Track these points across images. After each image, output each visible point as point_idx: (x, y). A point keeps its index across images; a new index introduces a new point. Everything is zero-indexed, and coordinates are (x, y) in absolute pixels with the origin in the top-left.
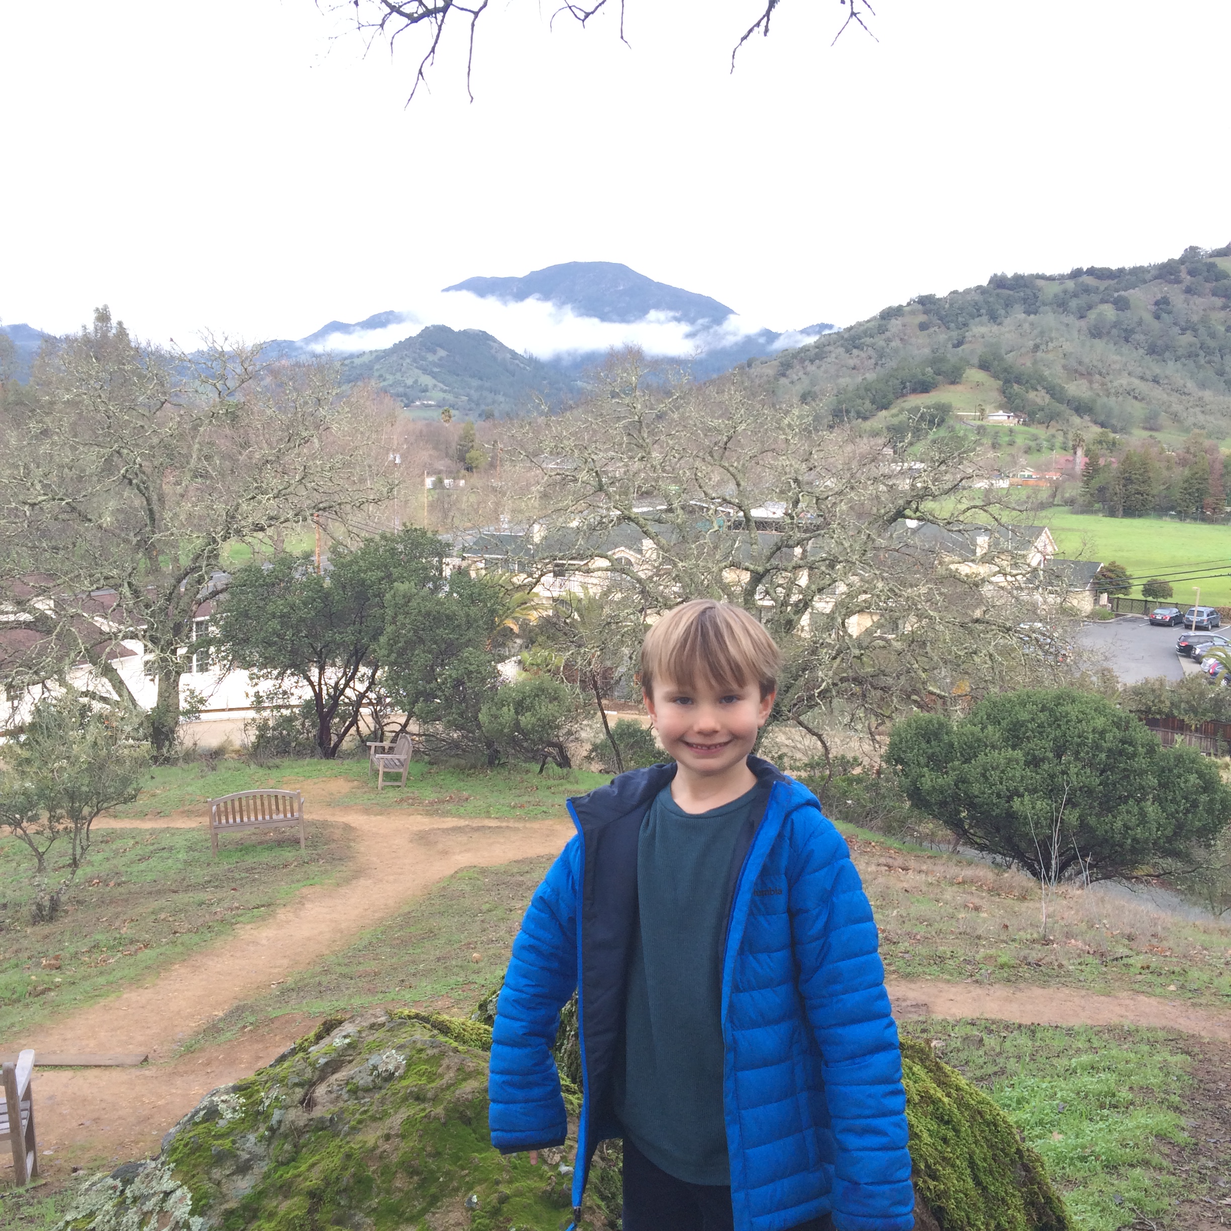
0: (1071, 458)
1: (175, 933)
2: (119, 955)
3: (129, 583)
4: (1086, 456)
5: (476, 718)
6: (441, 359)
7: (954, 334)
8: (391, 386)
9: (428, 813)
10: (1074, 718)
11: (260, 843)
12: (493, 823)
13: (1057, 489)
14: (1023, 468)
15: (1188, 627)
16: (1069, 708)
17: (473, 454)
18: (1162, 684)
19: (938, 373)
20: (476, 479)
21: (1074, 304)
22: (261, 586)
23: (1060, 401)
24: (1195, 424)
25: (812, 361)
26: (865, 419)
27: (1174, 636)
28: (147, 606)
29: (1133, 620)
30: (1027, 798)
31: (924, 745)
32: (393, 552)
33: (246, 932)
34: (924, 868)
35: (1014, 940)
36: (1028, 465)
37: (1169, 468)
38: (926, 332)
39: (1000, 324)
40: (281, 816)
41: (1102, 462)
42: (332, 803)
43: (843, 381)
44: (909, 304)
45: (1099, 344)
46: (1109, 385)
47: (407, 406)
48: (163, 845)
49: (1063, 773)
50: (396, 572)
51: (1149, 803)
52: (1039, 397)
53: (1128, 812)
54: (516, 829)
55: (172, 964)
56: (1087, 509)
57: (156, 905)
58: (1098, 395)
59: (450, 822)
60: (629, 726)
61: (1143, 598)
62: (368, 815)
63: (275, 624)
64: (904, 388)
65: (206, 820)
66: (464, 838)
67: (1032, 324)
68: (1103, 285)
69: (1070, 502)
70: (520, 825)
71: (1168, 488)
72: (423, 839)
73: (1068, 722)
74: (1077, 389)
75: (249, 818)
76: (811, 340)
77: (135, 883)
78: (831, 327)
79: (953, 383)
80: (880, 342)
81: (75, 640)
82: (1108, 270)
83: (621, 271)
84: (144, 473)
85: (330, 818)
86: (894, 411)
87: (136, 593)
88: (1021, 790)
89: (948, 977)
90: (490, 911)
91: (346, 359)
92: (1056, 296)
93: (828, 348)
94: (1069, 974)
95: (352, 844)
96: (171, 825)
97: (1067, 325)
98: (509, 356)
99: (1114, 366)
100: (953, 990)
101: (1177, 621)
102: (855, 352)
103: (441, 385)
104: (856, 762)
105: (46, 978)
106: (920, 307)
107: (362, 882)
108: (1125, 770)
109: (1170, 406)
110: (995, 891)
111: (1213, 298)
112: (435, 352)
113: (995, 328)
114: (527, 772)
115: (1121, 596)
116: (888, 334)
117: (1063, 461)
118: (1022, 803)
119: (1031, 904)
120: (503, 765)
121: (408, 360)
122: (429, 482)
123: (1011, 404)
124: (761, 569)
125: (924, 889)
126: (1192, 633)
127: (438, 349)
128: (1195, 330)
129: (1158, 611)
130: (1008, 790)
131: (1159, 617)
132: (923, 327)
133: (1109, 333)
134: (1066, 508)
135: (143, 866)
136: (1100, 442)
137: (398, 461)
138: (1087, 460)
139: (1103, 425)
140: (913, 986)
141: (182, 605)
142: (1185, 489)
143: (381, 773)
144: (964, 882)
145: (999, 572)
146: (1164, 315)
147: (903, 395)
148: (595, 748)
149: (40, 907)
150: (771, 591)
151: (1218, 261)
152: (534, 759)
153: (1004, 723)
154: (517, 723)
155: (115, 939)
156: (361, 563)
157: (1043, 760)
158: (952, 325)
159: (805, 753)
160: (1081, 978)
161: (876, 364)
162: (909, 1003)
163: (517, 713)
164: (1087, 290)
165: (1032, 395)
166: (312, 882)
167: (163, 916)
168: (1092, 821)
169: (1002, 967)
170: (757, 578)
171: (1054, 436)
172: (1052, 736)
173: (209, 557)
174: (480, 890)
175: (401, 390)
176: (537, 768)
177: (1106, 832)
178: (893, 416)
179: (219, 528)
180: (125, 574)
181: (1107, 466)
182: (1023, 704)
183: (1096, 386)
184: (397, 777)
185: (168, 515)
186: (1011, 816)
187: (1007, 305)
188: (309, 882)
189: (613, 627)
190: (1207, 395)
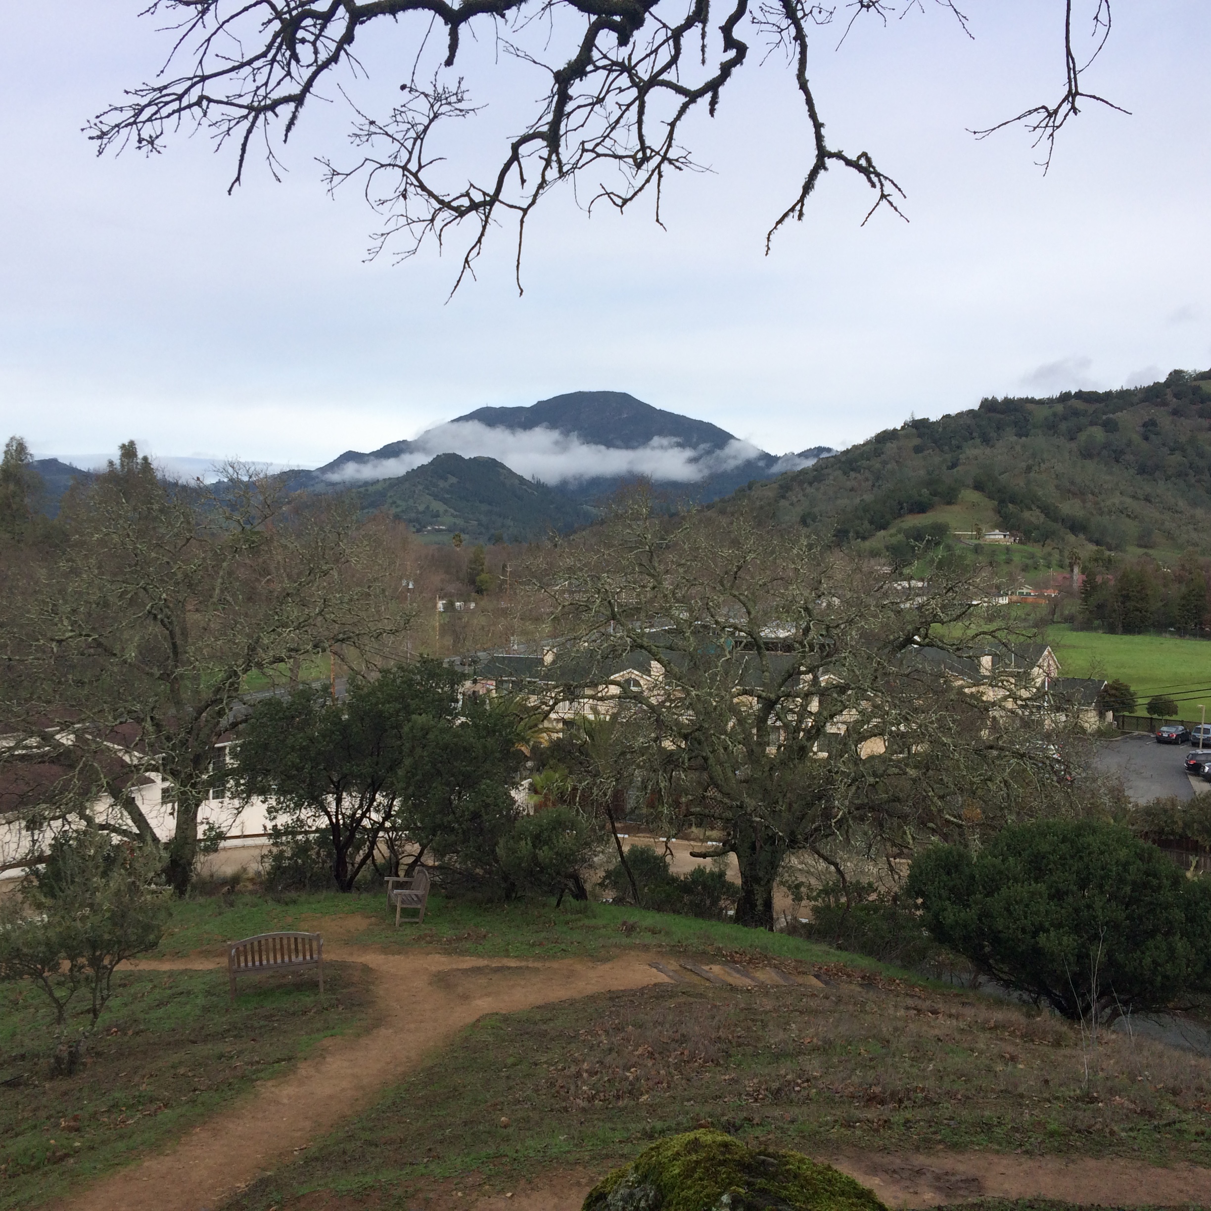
0: (1068, 576)
1: (195, 1090)
2: (139, 1115)
3: (152, 718)
4: (1083, 573)
5: (493, 851)
6: (451, 485)
7: (948, 456)
8: (403, 511)
9: (448, 952)
10: (1096, 849)
11: (279, 987)
12: (513, 963)
13: (1056, 606)
14: (1021, 586)
15: (1195, 744)
16: (1090, 839)
17: (484, 576)
18: (1174, 805)
19: (935, 494)
20: (485, 602)
21: (1063, 426)
22: (281, 719)
23: (1055, 520)
24: (1188, 542)
25: (811, 484)
26: (864, 538)
27: (1181, 754)
28: (169, 739)
29: (1140, 738)
30: (1052, 934)
31: (945, 878)
32: (410, 683)
33: (268, 1089)
34: (953, 1011)
35: (1057, 1098)
36: (1026, 583)
37: (1165, 586)
38: (920, 455)
39: (992, 446)
40: (301, 958)
41: (1099, 579)
42: (350, 941)
43: (843, 502)
44: (903, 428)
45: (1091, 466)
46: (1102, 504)
47: (418, 531)
48: (179, 990)
49: (1089, 907)
50: (413, 704)
51: (1177, 938)
52: (1034, 516)
53: (1157, 948)
54: (537, 970)
55: (194, 1127)
56: (1086, 626)
57: (175, 1058)
58: (1092, 514)
59: (469, 962)
60: (643, 852)
61: (1148, 716)
62: (386, 954)
63: (294, 758)
64: (902, 508)
65: (224, 961)
66: (483, 981)
67: (1024, 446)
68: (1091, 408)
69: (1070, 620)
70: (538, 965)
71: (1165, 605)
72: (443, 981)
73: (1090, 854)
74: (1070, 508)
75: (268, 960)
76: (810, 463)
77: (152, 1032)
78: (829, 450)
79: (949, 503)
80: (876, 464)
81: (98, 774)
82: (1096, 393)
83: (624, 400)
84: (168, 607)
85: (350, 959)
86: (893, 531)
87: (158, 726)
88: (1047, 924)
89: (997, 1147)
90: (514, 1065)
91: (360, 487)
92: (1046, 419)
93: (826, 471)
94: (1121, 1142)
95: (371, 987)
96: (189, 967)
97: (1059, 446)
98: (517, 482)
99: (1105, 486)
100: (1005, 1162)
101: (1184, 739)
102: (853, 474)
103: (452, 511)
104: (871, 888)
105: (65, 1142)
106: (914, 430)
107: (383, 1031)
108: (1151, 903)
109: (1163, 524)
110: (1028, 1036)
111: (1200, 420)
112: (446, 479)
113: (988, 451)
114: (544, 905)
115: (1126, 714)
116: (883, 457)
117: (1060, 578)
118: (1048, 938)
119: (1067, 1051)
120: (519, 899)
121: (420, 487)
122: (440, 605)
123: (1006, 524)
124: (773, 696)
125: (958, 1036)
126: (1199, 751)
127: (449, 476)
128: (1183, 450)
129: (1164, 729)
130: (1033, 924)
131: (1165, 735)
132: (918, 450)
133: (1099, 454)
134: (1066, 625)
135: (160, 1012)
136: (1096, 560)
137: (411, 586)
138: (1084, 577)
139: (1098, 543)
140: (960, 1158)
141: (202, 736)
142: (1183, 605)
143: (398, 909)
144: (996, 1027)
145: (1009, 696)
146: (1152, 437)
147: (900, 516)
148: (609, 875)
149: (58, 1059)
150: (782, 716)
151: (1202, 384)
152: (552, 892)
153: (1025, 854)
154: (535, 857)
155: (134, 1097)
156: (379, 694)
157: (1067, 893)
158: (946, 448)
159: (819, 879)
160: (1136, 1147)
161: (873, 486)
162: (958, 1177)
163: (534, 846)
164: (1076, 413)
165: (1026, 514)
166: (333, 1031)
167: (182, 1071)
168: (1120, 957)
169: (1052, 1134)
170: (769, 705)
171: (1050, 554)
172: (1075, 868)
173: (229, 690)
174: (504, 1041)
175: (413, 515)
176: (553, 901)
177: (1135, 969)
178: (891, 536)
179: (240, 662)
180: (148, 709)
181: (1105, 583)
182: (1044, 835)
183: (1089, 505)
184: (414, 913)
185: (191, 649)
186: (1037, 951)
187: (998, 428)
188: (329, 1033)
189: (628, 756)
190: (1199, 513)
